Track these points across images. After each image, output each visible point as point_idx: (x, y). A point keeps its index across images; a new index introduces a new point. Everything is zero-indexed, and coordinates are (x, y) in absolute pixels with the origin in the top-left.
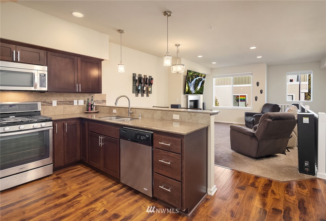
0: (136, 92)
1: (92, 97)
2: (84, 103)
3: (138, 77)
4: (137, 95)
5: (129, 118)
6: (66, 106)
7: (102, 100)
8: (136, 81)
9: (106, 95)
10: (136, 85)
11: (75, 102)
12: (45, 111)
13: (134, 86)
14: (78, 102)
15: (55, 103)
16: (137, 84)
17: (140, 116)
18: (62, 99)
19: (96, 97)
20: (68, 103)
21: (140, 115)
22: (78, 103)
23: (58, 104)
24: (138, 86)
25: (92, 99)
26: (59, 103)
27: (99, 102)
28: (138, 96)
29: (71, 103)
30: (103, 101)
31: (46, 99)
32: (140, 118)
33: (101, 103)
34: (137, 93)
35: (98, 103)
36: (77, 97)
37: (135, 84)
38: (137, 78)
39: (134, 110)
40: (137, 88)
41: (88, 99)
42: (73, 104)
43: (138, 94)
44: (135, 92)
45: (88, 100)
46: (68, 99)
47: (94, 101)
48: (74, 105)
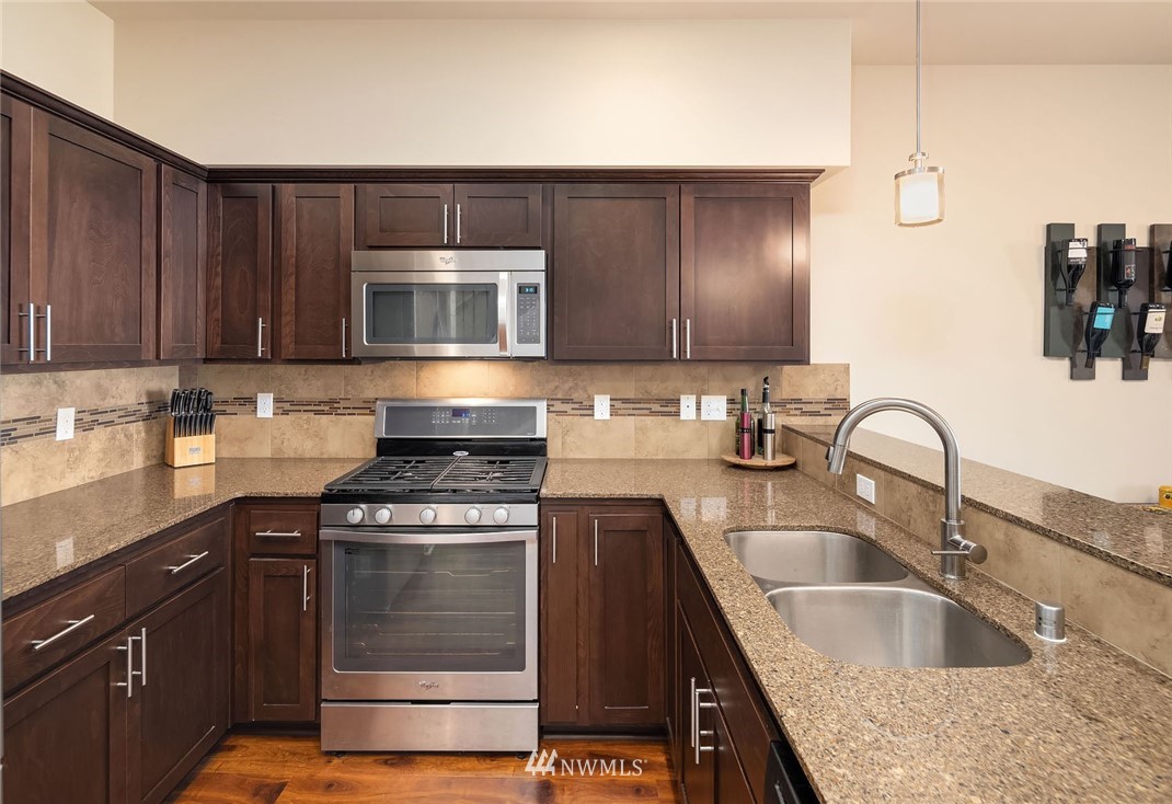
0: (1075, 349)
1: (765, 380)
2: (729, 412)
3: (1092, 243)
4: (1083, 370)
5: (940, 589)
6: (649, 420)
7: (823, 396)
8: (1076, 271)
9: (847, 367)
10: (1069, 299)
11: (687, 405)
12: (568, 439)
13: (1054, 310)
14: (699, 404)
15: (602, 406)
16: (1084, 295)
17: (1049, 627)
18: (629, 389)
19: (791, 380)
20: (656, 407)
21: (1050, 610)
22: (699, 409)
23: (614, 412)
24: (1094, 307)
25: (765, 394)
26: (618, 404)
27: (806, 408)
28: (1092, 377)
29: (670, 406)
30: (830, 401)
31: (570, 388)
32: (1049, 639)
33: (817, 414)
34: (1082, 358)
35: (804, 413)
36: (694, 379)
37: (1062, 297)
38: (1077, 253)
39: (994, 534)
40: (1078, 324)
41: (743, 392)
42: (677, 414)
43: (1090, 365)
44: (1067, 348)
45: (743, 399)
46: (656, 389)
47: (782, 404)
48: (683, 417)
